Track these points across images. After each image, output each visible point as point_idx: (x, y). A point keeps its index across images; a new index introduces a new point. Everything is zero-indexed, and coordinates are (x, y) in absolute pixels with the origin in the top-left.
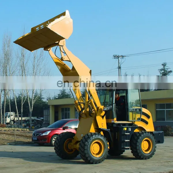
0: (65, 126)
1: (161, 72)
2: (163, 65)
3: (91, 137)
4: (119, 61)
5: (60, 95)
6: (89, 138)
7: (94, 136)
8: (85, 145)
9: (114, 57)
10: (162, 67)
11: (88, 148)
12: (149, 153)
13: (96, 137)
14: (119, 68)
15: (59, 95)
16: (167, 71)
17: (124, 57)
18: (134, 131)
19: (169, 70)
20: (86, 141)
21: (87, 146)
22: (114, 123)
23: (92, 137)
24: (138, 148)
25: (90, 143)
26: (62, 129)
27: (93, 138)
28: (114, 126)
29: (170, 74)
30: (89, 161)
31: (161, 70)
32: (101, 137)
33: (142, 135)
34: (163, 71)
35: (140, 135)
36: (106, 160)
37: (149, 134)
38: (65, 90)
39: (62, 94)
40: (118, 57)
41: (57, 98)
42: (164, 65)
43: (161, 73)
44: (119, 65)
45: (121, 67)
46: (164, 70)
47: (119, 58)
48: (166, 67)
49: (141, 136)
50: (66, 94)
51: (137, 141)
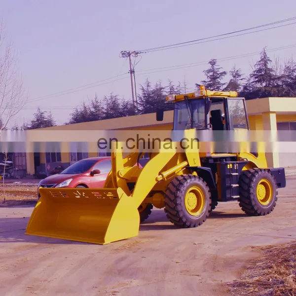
0: (94, 169)
1: (209, 75)
2: (210, 62)
3: (184, 183)
4: (130, 60)
5: (35, 122)
6: (181, 184)
7: (188, 181)
8: (176, 197)
9: (123, 54)
10: (209, 67)
11: (181, 201)
12: (269, 205)
13: (192, 182)
14: (132, 72)
15: (33, 122)
16: (218, 73)
17: (138, 54)
18: (243, 170)
19: (221, 71)
20: (178, 190)
21: (180, 198)
22: (210, 158)
23: (186, 183)
24: (252, 197)
25: (183, 192)
26: (88, 174)
27: (188, 184)
28: (211, 161)
29: (223, 77)
30: (185, 223)
31: (209, 71)
32: (199, 181)
33: (257, 176)
34: (211, 74)
35: (253, 175)
36: (208, 220)
37: (266, 172)
38: (42, 113)
39: (38, 120)
40: (129, 54)
41: (29, 126)
42: (213, 63)
43: (208, 77)
44: (132, 68)
45: (135, 71)
46: (212, 70)
47: (131, 56)
48: (215, 67)
49: (255, 176)
50: (45, 120)
51: (250, 186)
